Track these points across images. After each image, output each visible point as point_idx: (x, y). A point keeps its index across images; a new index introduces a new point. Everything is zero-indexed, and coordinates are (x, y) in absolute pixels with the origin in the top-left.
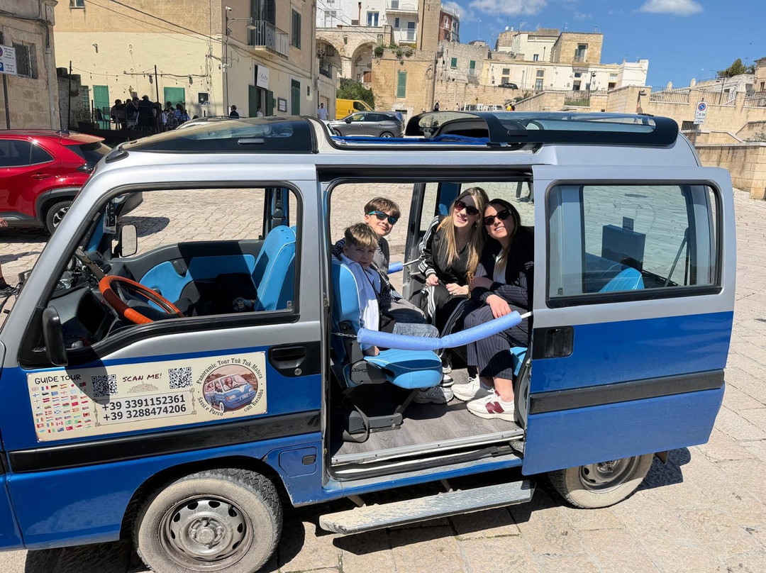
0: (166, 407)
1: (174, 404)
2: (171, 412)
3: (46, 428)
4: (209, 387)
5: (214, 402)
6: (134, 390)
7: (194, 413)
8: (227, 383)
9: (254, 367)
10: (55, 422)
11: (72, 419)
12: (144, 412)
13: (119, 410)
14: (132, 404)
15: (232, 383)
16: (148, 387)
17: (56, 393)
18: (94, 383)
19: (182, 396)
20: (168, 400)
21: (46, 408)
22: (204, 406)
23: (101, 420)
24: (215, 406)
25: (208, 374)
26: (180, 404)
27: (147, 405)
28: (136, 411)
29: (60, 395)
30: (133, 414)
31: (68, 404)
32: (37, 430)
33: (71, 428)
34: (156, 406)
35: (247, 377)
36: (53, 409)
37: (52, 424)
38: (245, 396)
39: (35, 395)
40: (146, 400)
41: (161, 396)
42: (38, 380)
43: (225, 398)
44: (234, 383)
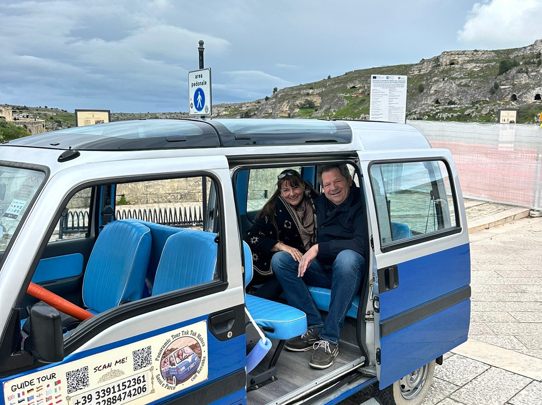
0: (130, 391)
1: (137, 386)
2: (134, 395)
4: (165, 362)
5: (168, 376)
6: (103, 379)
7: (153, 391)
8: (178, 356)
9: (199, 336)
12: (112, 400)
13: (90, 404)
14: (101, 394)
15: (182, 356)
16: (115, 374)
17: (32, 397)
18: (68, 379)
19: (143, 377)
20: (132, 383)
22: (160, 382)
24: (169, 381)
25: (164, 349)
26: (141, 385)
27: (114, 392)
28: (105, 401)
34: (122, 392)
35: (193, 347)
38: (192, 366)
40: (113, 387)
41: (126, 380)
42: (14, 387)
43: (177, 371)
44: (184, 355)
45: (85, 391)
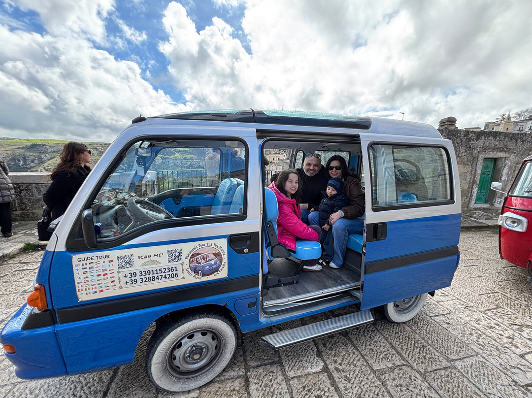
0: (165, 275)
1: (171, 273)
2: (168, 278)
3: (84, 292)
4: (193, 261)
5: (196, 271)
6: (145, 264)
7: (183, 278)
8: (204, 259)
9: (220, 248)
10: (91, 287)
11: (103, 285)
12: (151, 279)
13: (135, 278)
14: (143, 273)
15: (207, 258)
16: (153, 262)
17: (93, 267)
18: (118, 260)
19: (176, 267)
20: (167, 270)
21: (85, 278)
22: (189, 273)
23: (123, 284)
24: (196, 273)
25: (192, 253)
26: (174, 272)
27: (153, 274)
28: (146, 278)
29: (95, 269)
30: (144, 280)
31: (100, 275)
32: (78, 293)
33: (102, 291)
34: (159, 275)
35: (216, 255)
36: (90, 279)
37: (89, 289)
38: (214, 267)
39: (77, 270)
40: (153, 271)
41: (162, 268)
42: (79, 259)
43: (203, 268)
45: (131, 270)
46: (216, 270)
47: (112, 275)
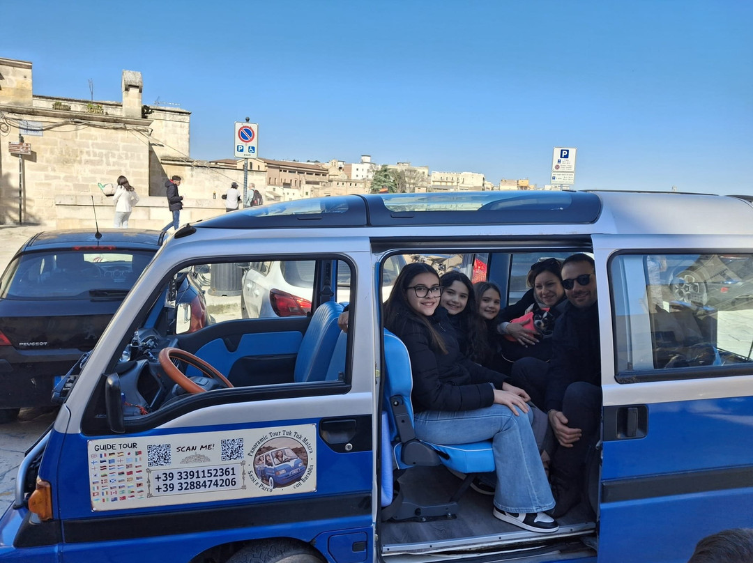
0: (216, 481)
1: (224, 477)
2: (221, 486)
3: (100, 497)
4: (260, 459)
5: (264, 476)
6: (186, 460)
7: (244, 487)
8: (277, 457)
9: (305, 440)
10: (109, 491)
11: (126, 489)
12: (195, 485)
13: (171, 482)
14: (183, 475)
15: (282, 457)
16: (200, 458)
17: (113, 461)
18: (149, 452)
19: (233, 469)
20: (219, 473)
21: (102, 476)
22: (253, 480)
23: (153, 491)
24: (264, 481)
25: (259, 446)
26: (230, 477)
27: (198, 477)
28: (187, 483)
29: (116, 463)
30: (184, 486)
31: (123, 473)
32: (93, 498)
33: (124, 498)
34: (207, 479)
35: (297, 451)
36: (109, 478)
37: (107, 493)
38: (294, 472)
39: (93, 463)
40: (198, 472)
41: (212, 468)
42: (97, 447)
43: (275, 473)
44: (285, 457)
45: (166, 468)
46: (297, 478)
47: (138, 475)
